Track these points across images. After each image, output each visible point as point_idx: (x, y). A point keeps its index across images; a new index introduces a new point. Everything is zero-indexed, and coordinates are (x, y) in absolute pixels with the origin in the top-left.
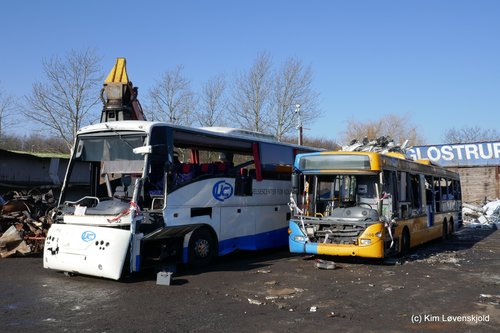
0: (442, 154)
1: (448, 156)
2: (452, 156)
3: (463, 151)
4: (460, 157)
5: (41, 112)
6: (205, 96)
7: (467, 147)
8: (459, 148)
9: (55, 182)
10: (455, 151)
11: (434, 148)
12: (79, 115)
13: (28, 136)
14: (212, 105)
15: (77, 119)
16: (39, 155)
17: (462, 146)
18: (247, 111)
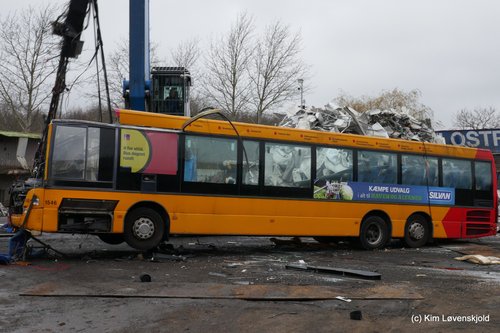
0: (467, 140)
1: (474, 142)
2: (478, 143)
3: (490, 137)
4: (487, 143)
7: (495, 133)
8: (485, 134)
10: (481, 138)
11: (459, 134)
17: (490, 132)
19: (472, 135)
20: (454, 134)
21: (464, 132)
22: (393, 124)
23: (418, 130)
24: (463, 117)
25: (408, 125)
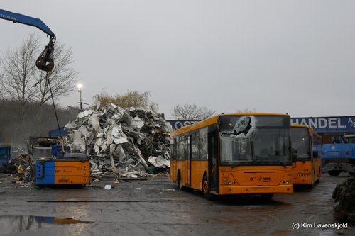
11: (180, 122)
19: (187, 124)
20: (177, 123)
21: (182, 121)
22: (144, 117)
23: (157, 121)
24: (177, 111)
25: (152, 117)
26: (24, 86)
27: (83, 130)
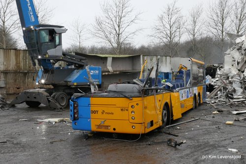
5: (99, 32)
6: (190, 17)
9: (110, 71)
12: (120, 33)
13: (90, 46)
14: (195, 22)
15: (119, 35)
16: (101, 56)
18: (216, 25)
26: (223, 25)
27: (237, 56)
